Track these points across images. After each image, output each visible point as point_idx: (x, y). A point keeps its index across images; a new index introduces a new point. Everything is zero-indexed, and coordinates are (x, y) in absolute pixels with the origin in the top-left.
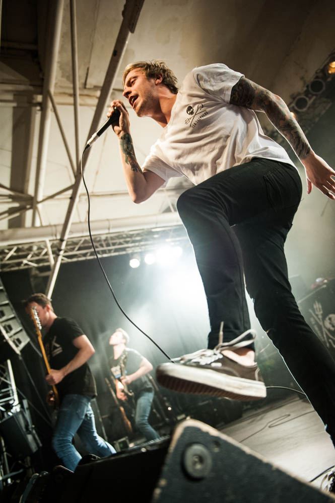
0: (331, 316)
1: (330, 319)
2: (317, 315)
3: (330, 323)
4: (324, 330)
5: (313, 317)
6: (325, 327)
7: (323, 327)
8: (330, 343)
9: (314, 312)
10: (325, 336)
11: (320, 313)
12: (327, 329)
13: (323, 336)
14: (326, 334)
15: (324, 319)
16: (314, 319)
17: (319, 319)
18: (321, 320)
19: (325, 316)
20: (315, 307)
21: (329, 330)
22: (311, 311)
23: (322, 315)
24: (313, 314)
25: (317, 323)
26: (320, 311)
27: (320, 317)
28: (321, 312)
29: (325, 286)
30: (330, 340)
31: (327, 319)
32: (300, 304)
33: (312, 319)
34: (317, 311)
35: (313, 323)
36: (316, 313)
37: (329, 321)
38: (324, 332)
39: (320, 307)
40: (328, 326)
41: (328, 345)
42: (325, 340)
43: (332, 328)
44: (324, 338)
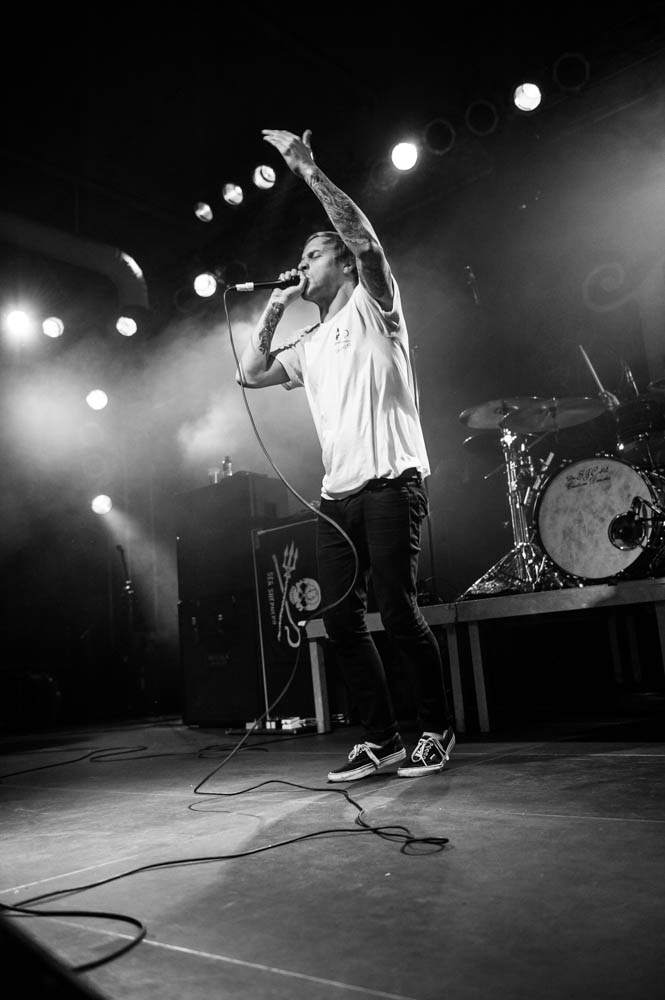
0: (307, 581)
1: (304, 587)
2: (283, 571)
3: (300, 595)
4: (284, 603)
5: (274, 571)
6: (288, 598)
7: (284, 597)
8: (284, 632)
9: (281, 564)
10: (281, 616)
11: (290, 569)
12: (290, 604)
13: (277, 615)
14: (285, 613)
15: (292, 583)
16: (276, 575)
17: (284, 579)
18: (287, 582)
20: (286, 554)
21: (293, 607)
22: (274, 557)
23: (292, 573)
24: (277, 566)
25: (276, 586)
26: (292, 565)
27: (288, 576)
28: (294, 568)
30: (287, 628)
31: (298, 585)
32: (260, 536)
33: (270, 577)
34: (286, 564)
35: (270, 583)
36: (284, 566)
37: (300, 590)
38: (282, 609)
39: (296, 557)
40: (295, 598)
41: (279, 635)
42: (278, 624)
43: (300, 607)
44: (278, 620)
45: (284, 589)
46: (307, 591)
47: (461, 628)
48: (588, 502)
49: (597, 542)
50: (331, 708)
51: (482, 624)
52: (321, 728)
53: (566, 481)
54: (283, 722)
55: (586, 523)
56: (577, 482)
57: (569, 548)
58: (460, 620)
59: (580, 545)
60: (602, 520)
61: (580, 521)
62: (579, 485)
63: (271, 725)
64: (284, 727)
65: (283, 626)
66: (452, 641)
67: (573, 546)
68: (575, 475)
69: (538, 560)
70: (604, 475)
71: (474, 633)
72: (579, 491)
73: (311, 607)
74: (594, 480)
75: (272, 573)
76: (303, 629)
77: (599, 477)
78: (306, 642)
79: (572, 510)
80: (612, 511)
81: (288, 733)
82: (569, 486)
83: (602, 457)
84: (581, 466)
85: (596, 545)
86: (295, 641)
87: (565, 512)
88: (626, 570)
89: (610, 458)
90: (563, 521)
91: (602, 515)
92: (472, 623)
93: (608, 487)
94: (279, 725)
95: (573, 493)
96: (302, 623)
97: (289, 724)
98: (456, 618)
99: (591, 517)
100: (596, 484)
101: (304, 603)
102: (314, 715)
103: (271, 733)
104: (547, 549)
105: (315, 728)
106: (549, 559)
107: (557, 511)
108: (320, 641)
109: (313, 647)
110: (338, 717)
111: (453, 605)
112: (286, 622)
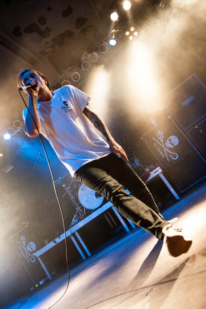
0: (30, 243)
1: (30, 245)
3: (30, 248)
4: (27, 252)
5: (21, 245)
6: (27, 250)
7: (26, 250)
8: (30, 259)
9: (21, 242)
10: (27, 256)
11: (24, 242)
14: (28, 254)
15: (26, 246)
16: (21, 247)
18: (25, 246)
19: (27, 243)
20: (21, 239)
21: (29, 252)
22: (19, 241)
23: (25, 243)
26: (24, 241)
27: (24, 244)
29: (27, 226)
31: (28, 245)
32: (12, 238)
34: (23, 241)
36: (22, 242)
37: (29, 246)
38: (27, 254)
39: (25, 238)
40: (29, 249)
41: (29, 261)
42: (27, 259)
43: (31, 251)
44: (26, 257)
45: (25, 249)
46: (31, 246)
47: (73, 234)
48: (88, 192)
49: (94, 200)
50: (50, 272)
51: (77, 231)
52: (50, 278)
53: (81, 190)
54: (40, 283)
55: (89, 197)
56: (83, 189)
57: (89, 204)
58: (72, 233)
59: (91, 202)
60: (93, 194)
61: (88, 197)
63: (37, 285)
64: (41, 284)
66: (73, 238)
67: (89, 203)
68: (83, 187)
71: (77, 234)
73: (34, 249)
75: (20, 246)
78: (37, 259)
79: (86, 195)
82: (82, 190)
86: (33, 260)
87: (84, 196)
88: (102, 202)
90: (85, 198)
91: (92, 193)
92: (75, 232)
94: (39, 284)
95: (84, 191)
96: (34, 255)
97: (41, 283)
98: (71, 233)
99: (90, 195)
101: (32, 249)
102: (47, 276)
103: (38, 287)
104: (84, 206)
105: (49, 280)
106: (85, 208)
107: (82, 197)
108: (40, 256)
109: (39, 259)
110: (53, 273)
111: (69, 230)
112: (29, 257)
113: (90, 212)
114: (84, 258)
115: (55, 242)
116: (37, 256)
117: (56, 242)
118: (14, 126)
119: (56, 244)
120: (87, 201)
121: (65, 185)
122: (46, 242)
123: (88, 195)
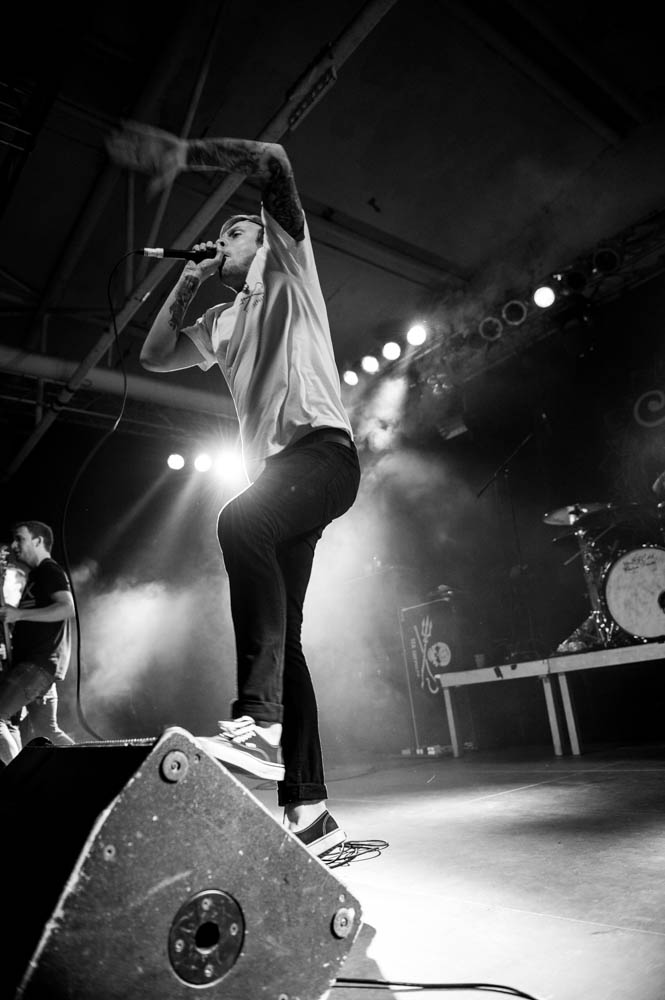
0: (440, 644)
1: (437, 649)
2: (422, 638)
3: (436, 655)
4: (425, 660)
5: (416, 637)
6: (427, 657)
7: (425, 656)
8: (426, 683)
9: (420, 632)
10: (423, 671)
11: (427, 635)
12: (429, 661)
13: (420, 669)
14: (426, 668)
15: (429, 646)
16: (417, 643)
17: (423, 644)
18: (425, 645)
19: (432, 641)
20: (423, 624)
21: (431, 664)
22: (415, 628)
23: (429, 639)
24: (417, 633)
25: (418, 649)
26: (428, 633)
27: (426, 641)
28: (429, 635)
29: (447, 599)
30: (428, 679)
31: (434, 647)
32: (405, 613)
33: (413, 641)
34: (424, 632)
35: (413, 646)
36: (423, 634)
37: (435, 651)
38: (423, 666)
39: (431, 627)
40: (432, 658)
41: (422, 685)
42: (421, 678)
43: (436, 663)
44: (421, 673)
45: (424, 651)
46: (441, 650)
47: (554, 678)
48: (641, 580)
49: (650, 609)
50: (461, 739)
51: (568, 674)
52: (456, 753)
53: (623, 566)
54: (428, 749)
55: (640, 596)
56: (631, 566)
57: (630, 615)
58: (552, 671)
59: (638, 614)
60: (653, 593)
61: (636, 595)
62: (633, 568)
63: (420, 752)
64: (430, 753)
65: (425, 677)
66: (548, 687)
68: (630, 561)
69: (608, 625)
70: (651, 560)
71: (563, 682)
72: (634, 572)
73: (445, 663)
74: (644, 564)
75: (414, 639)
76: (438, 680)
77: (647, 562)
78: (441, 690)
79: (630, 587)
80: (659, 587)
81: (432, 757)
82: (626, 569)
83: (648, 547)
84: (633, 555)
85: (650, 612)
86: (434, 689)
87: (625, 587)
89: (655, 548)
90: (624, 595)
91: (652, 590)
92: (561, 674)
93: (655, 570)
94: (426, 751)
95: (629, 574)
96: (438, 676)
97: (432, 751)
98: (549, 671)
99: (643, 592)
100: (646, 567)
101: (438, 661)
102: (450, 742)
103: (420, 757)
104: (614, 617)
105: (451, 754)
106: (616, 624)
107: (619, 588)
108: (452, 689)
109: (447, 693)
110: (469, 745)
111: (546, 661)
112: (426, 674)
113: (623, 639)
114: (558, 751)
115: (499, 673)
116: (445, 684)
117: (501, 676)
118: (504, 316)
119: (500, 679)
120: (627, 604)
121: (584, 530)
122: (479, 658)
123: (639, 589)
